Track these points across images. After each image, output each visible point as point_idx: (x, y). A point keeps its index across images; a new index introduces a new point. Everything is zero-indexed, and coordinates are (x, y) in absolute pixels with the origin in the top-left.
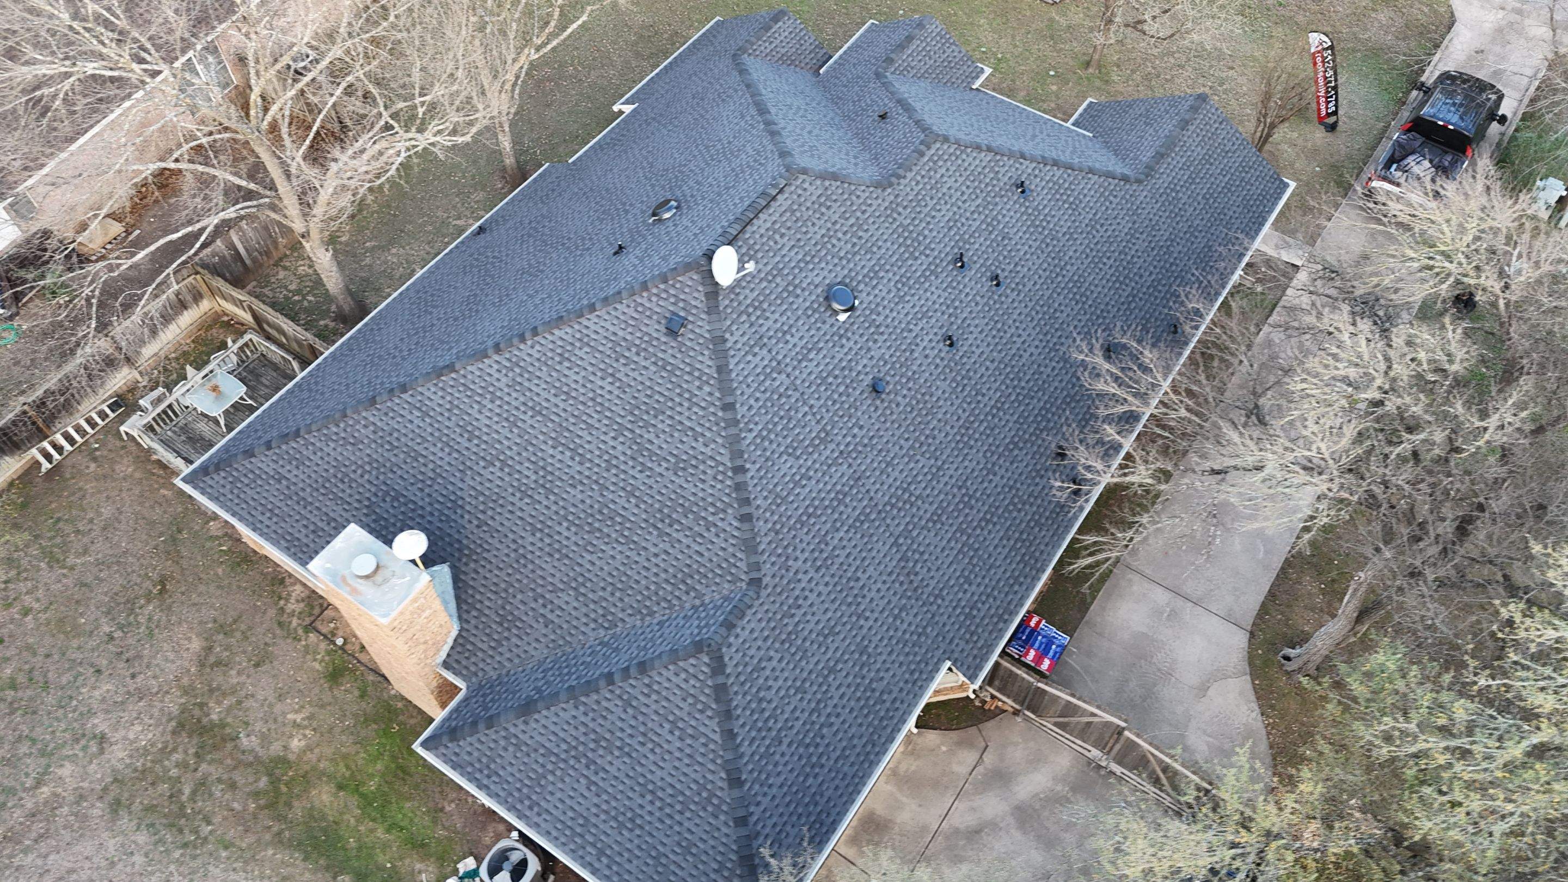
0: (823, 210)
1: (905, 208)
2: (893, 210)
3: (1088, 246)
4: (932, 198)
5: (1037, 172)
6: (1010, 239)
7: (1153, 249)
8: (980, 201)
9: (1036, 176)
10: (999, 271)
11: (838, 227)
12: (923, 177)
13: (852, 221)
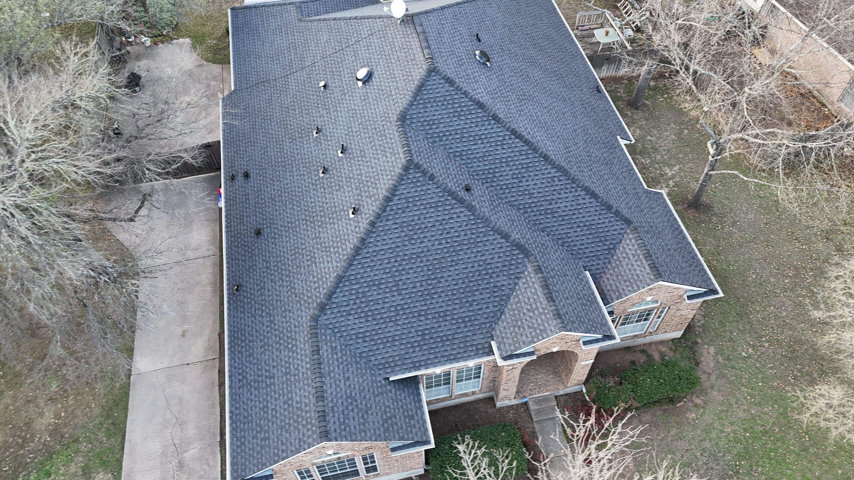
0: (405, 77)
1: (383, 126)
2: (386, 118)
3: (306, 248)
4: (380, 145)
5: (357, 230)
6: (337, 191)
7: (277, 301)
8: (363, 178)
9: (356, 227)
10: (328, 176)
11: (394, 84)
12: (392, 144)
13: (393, 93)
